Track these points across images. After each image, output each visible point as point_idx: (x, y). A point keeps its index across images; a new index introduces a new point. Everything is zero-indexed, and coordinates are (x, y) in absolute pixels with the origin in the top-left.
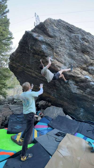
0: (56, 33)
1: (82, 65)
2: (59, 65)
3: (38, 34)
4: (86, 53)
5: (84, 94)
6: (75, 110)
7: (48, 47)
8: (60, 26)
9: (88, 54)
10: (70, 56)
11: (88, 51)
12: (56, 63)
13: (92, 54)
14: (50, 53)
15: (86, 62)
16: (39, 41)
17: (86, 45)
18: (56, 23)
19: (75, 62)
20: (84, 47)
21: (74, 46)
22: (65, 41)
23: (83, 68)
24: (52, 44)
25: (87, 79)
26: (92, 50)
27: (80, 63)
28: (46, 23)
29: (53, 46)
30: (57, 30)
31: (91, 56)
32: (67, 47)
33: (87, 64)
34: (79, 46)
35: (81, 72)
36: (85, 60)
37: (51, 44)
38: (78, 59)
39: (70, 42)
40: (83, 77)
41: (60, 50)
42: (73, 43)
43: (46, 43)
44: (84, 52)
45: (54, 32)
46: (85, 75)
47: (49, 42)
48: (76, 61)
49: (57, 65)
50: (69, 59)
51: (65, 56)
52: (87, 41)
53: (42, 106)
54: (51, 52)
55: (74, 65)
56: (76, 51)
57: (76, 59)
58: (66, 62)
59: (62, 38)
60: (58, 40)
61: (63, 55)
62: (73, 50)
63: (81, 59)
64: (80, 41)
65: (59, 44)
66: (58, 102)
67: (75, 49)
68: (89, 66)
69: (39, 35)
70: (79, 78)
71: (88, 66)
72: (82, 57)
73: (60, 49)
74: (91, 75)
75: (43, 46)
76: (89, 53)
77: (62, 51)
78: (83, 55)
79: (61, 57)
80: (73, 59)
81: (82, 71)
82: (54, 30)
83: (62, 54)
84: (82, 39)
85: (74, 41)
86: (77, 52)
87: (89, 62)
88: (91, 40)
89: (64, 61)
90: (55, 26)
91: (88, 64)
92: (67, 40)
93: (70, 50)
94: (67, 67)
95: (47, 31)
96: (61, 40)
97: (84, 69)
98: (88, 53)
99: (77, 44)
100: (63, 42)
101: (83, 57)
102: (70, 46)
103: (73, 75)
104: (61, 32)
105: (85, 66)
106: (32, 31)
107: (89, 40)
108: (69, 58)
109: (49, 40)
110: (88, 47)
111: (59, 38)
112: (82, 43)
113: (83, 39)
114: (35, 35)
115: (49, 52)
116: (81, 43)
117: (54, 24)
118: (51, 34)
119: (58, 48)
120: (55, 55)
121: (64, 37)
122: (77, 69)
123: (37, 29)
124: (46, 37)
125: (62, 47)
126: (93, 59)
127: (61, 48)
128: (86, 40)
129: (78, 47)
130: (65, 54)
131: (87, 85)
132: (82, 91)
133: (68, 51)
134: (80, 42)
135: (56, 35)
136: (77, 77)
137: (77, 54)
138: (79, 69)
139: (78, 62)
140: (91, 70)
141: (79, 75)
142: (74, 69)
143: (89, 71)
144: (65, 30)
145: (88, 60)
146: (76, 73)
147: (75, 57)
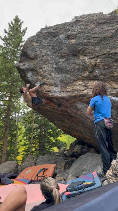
0: (36, 51)
1: (82, 74)
2: (49, 90)
4: (80, 53)
7: (33, 73)
8: (41, 38)
10: (59, 71)
11: (80, 50)
12: (44, 88)
13: (89, 50)
14: (37, 78)
15: (84, 68)
16: (25, 71)
17: (73, 44)
18: (36, 39)
19: (68, 76)
20: (73, 48)
21: (60, 54)
22: (48, 55)
23: (85, 78)
24: (36, 67)
26: (86, 45)
27: (77, 73)
30: (38, 46)
31: (89, 53)
32: (52, 61)
34: (65, 51)
35: (85, 86)
36: (82, 65)
37: (34, 68)
38: (71, 68)
39: (53, 53)
40: (90, 93)
41: (44, 69)
42: (58, 51)
43: (30, 69)
44: (76, 54)
47: (32, 67)
48: (69, 74)
49: (46, 90)
50: (59, 75)
51: (53, 74)
54: (37, 77)
55: (68, 80)
56: (64, 59)
57: (68, 71)
58: (55, 81)
59: (43, 54)
60: (40, 58)
61: (50, 75)
62: (61, 60)
63: (76, 67)
64: (64, 43)
65: (42, 63)
67: (62, 57)
68: (94, 70)
69: (24, 64)
70: (85, 96)
71: (91, 72)
72: (75, 63)
75: (29, 75)
76: (83, 52)
77: (47, 70)
78: (76, 59)
79: (48, 78)
80: (64, 73)
81: (88, 83)
82: (34, 49)
83: (47, 73)
84: (66, 39)
85: (57, 48)
86: (67, 61)
87: (89, 65)
88: (80, 30)
89: (52, 81)
90: (35, 43)
91: (90, 69)
92: (49, 53)
93: (56, 63)
94: (59, 87)
95: (28, 55)
96: (43, 56)
97: (89, 79)
98: (81, 52)
99: (62, 50)
100: (45, 58)
101: (78, 62)
102: (55, 58)
103: (74, 95)
104: (43, 45)
105: (88, 74)
106: (20, 62)
107: (75, 33)
108: (59, 74)
109: (32, 64)
110: (78, 44)
111: (41, 55)
112: (68, 44)
113: (67, 37)
114: (21, 65)
115: (35, 77)
116: (66, 45)
117: (35, 41)
118: (33, 56)
119: (42, 68)
120: (41, 79)
121: (45, 51)
122: (75, 83)
123: (22, 58)
125: (46, 65)
126: (94, 58)
129: (65, 53)
130: (51, 71)
133: (55, 66)
135: (37, 54)
136: (80, 96)
137: (68, 62)
138: (80, 83)
139: (74, 73)
140: (100, 75)
141: (82, 92)
142: (71, 86)
143: (99, 79)
144: (47, 39)
145: (86, 63)
146: (77, 90)
147: (65, 69)
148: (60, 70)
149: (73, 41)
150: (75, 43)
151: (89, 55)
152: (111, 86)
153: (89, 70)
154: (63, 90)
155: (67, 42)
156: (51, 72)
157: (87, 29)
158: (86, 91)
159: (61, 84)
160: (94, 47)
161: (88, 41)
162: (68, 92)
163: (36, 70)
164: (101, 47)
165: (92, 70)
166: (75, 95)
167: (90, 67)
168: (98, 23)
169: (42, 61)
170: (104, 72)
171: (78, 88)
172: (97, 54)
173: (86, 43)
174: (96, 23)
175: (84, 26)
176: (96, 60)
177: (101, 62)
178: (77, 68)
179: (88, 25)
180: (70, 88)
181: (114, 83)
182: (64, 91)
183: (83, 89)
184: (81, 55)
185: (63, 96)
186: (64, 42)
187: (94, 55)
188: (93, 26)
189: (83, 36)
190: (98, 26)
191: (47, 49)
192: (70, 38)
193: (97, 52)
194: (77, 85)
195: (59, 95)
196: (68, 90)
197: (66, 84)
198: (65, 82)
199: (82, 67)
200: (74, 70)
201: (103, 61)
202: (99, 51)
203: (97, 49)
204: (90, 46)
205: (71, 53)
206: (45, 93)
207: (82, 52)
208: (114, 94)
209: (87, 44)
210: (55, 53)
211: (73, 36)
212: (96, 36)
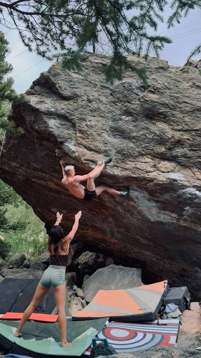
0: (77, 88)
1: (154, 148)
2: (92, 159)
3: (40, 98)
4: (159, 117)
5: (182, 223)
6: (181, 275)
7: (63, 123)
8: (87, 69)
9: (162, 120)
10: (116, 133)
11: (161, 113)
12: (84, 155)
13: (175, 117)
14: (69, 134)
15: (162, 141)
16: (42, 114)
17: (152, 101)
19: (132, 145)
20: (150, 106)
21: (124, 108)
22: (101, 102)
23: (157, 154)
24: (71, 115)
25: (175, 180)
26: (172, 109)
27: (147, 144)
28: (53, 72)
29: (73, 117)
30: (81, 81)
31: (174, 122)
32: (107, 115)
33: (167, 143)
34: (135, 105)
35: (155, 166)
36: (158, 136)
37: (68, 115)
38: (139, 135)
39: (112, 102)
40: (162, 178)
41: (89, 123)
42: (121, 101)
43: (58, 114)
44: (152, 116)
45: (74, 86)
46: (168, 172)
47: (64, 111)
48: (133, 142)
49: (88, 158)
50: (115, 140)
51: (105, 135)
52: (155, 91)
53: (86, 266)
54: (69, 132)
55: (130, 151)
56: (130, 118)
57: (134, 137)
58: (107, 148)
59: (91, 98)
60: (84, 102)
61: (99, 135)
62: (124, 117)
63: (147, 135)
64: (136, 94)
65: (86, 111)
66: (129, 253)
67: (128, 113)
68: (175, 147)
69: (42, 100)
70: (151, 180)
71: (170, 149)
72: (147, 129)
73: (90, 121)
74: (187, 169)
75: (53, 123)
77: (96, 125)
78: (151, 124)
79: (94, 140)
80: (125, 138)
81: (159, 163)
82: (72, 83)
83: (95, 131)
84: (141, 88)
85: (121, 98)
86: (134, 121)
87: (170, 139)
88: (166, 85)
89: (101, 147)
90: (75, 73)
91: (169, 144)
92: (104, 99)
93: (114, 120)
95: (57, 89)
96: (90, 101)
97: (163, 157)
98: (162, 117)
99: (130, 103)
100: (94, 105)
101: (153, 128)
102: (114, 111)
103: (134, 176)
104: (90, 82)
105: (164, 150)
106: (28, 93)
107: (159, 86)
108: (115, 138)
109: (63, 107)
110: (160, 104)
111: (85, 98)
112: (142, 98)
113: (143, 87)
114: (33, 101)
115: (66, 132)
116: (139, 98)
118: (67, 93)
119: (84, 120)
120: (80, 137)
121: (96, 94)
122: (141, 159)
123: (37, 88)
124: (56, 100)
125: (94, 116)
126: (180, 130)
127: (92, 118)
128: (150, 89)
129: (133, 109)
131: (179, 196)
132: (174, 215)
133: (111, 123)
134: (138, 95)
135: (77, 93)
136: (145, 179)
137: (135, 124)
138: (147, 160)
139: (142, 143)
140: (182, 156)
141: (149, 174)
142: (133, 162)
143: (179, 161)
144: (100, 74)
145: (166, 134)
146: (142, 169)
147: (129, 133)
148: (118, 132)
149: (154, 97)
150: (156, 100)
151: (172, 123)
152: (193, 175)
153: (167, 145)
154: (118, 165)
155: (141, 94)
156: (102, 131)
157: (176, 86)
158: (155, 174)
159: (117, 154)
160: (184, 115)
161: (177, 104)
162: (126, 169)
163: (72, 119)
164: (193, 119)
165: (171, 146)
166: (136, 176)
167: (170, 141)
168: (194, 84)
169: (85, 108)
170: (190, 153)
171: (143, 167)
172: (186, 127)
173: (173, 106)
174: (191, 83)
175: (173, 81)
176: (182, 135)
177: (188, 139)
178: (149, 137)
179: (179, 81)
180: (130, 165)
181: (199, 172)
182: (118, 167)
183: (151, 169)
184: (158, 120)
185: (116, 173)
186: (136, 91)
187: (180, 127)
188: (186, 85)
189: (170, 95)
190: (193, 89)
191: (99, 91)
192: (149, 91)
193: (187, 125)
194: (142, 162)
195: (109, 171)
196: (127, 166)
197: (125, 157)
198: (124, 152)
199: (158, 138)
200: (144, 138)
201: (192, 139)
202: (189, 123)
203: (186, 119)
204: (177, 113)
205: (145, 113)
206: (84, 162)
207: (164, 118)
208: (198, 186)
209: (174, 108)
210: (114, 103)
211: (155, 90)
212: (189, 102)
